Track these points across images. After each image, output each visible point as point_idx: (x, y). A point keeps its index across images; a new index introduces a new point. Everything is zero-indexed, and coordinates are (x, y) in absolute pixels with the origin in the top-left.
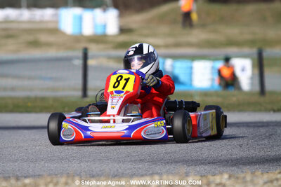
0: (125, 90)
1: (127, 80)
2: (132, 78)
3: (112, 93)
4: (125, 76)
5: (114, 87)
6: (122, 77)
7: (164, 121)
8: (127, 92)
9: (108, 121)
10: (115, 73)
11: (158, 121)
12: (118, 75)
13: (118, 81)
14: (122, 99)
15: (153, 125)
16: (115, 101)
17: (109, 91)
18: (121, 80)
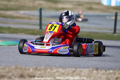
0: (54, 31)
1: (55, 27)
2: (58, 26)
3: (48, 32)
4: (55, 25)
5: (49, 30)
6: (53, 25)
7: (69, 46)
8: (54, 32)
9: (43, 45)
10: (51, 23)
11: (66, 46)
12: (52, 24)
13: (51, 27)
14: (51, 35)
15: (63, 48)
16: (48, 36)
17: (47, 31)
18: (53, 26)
